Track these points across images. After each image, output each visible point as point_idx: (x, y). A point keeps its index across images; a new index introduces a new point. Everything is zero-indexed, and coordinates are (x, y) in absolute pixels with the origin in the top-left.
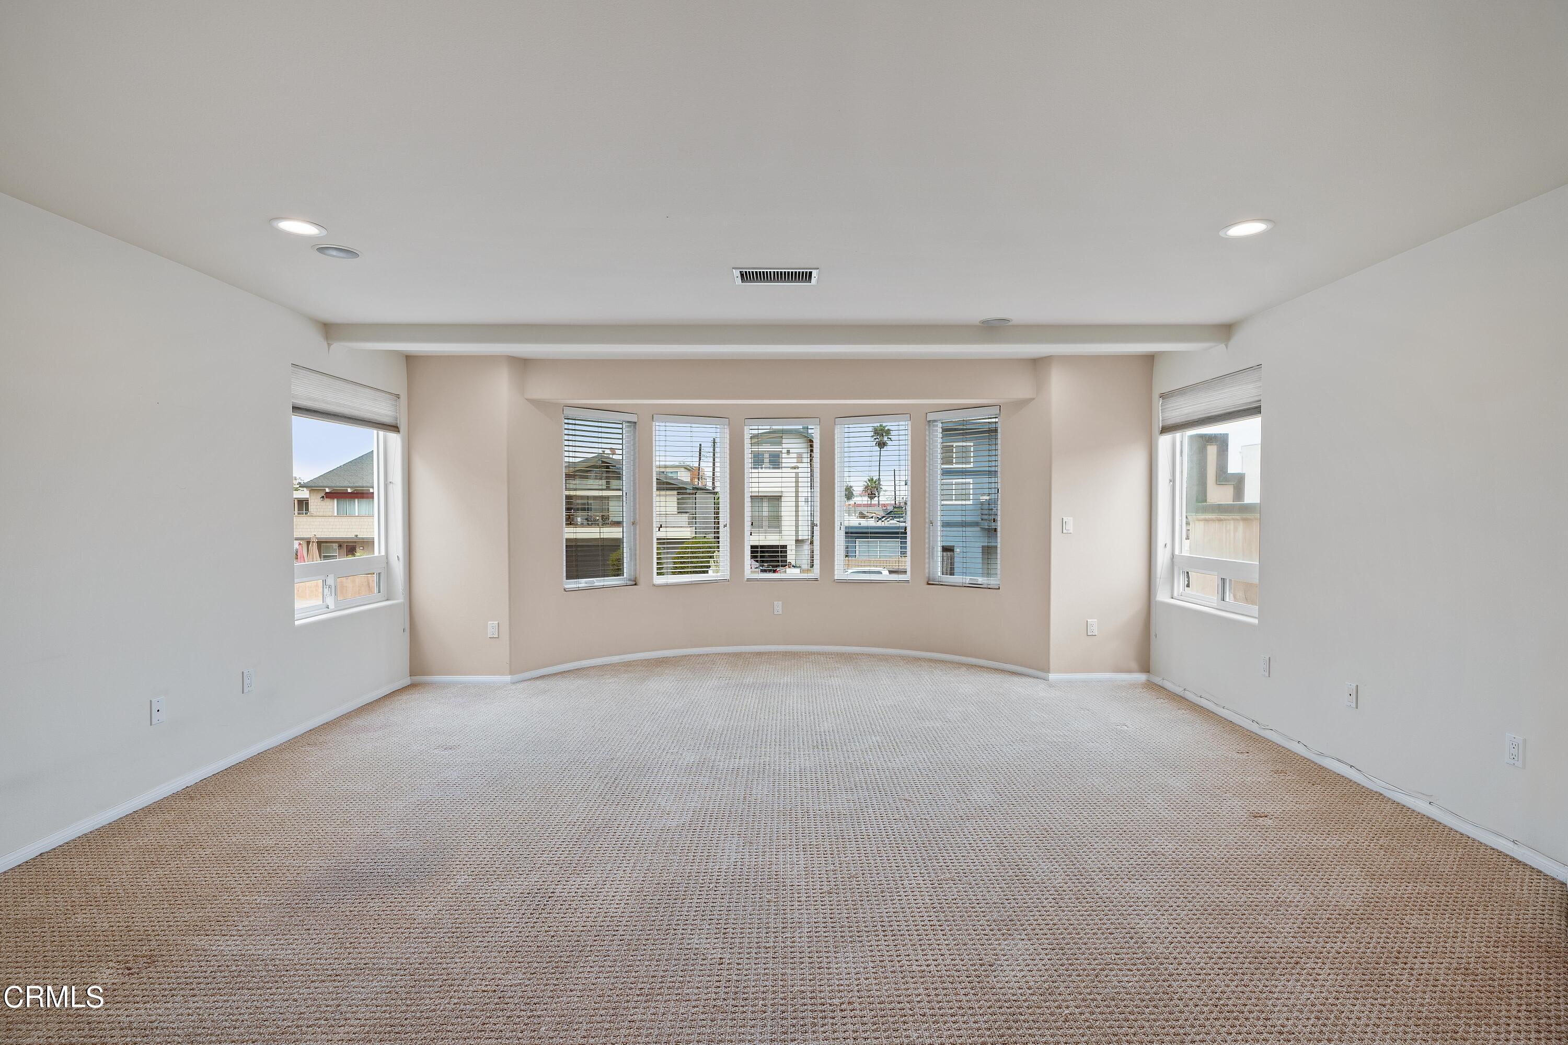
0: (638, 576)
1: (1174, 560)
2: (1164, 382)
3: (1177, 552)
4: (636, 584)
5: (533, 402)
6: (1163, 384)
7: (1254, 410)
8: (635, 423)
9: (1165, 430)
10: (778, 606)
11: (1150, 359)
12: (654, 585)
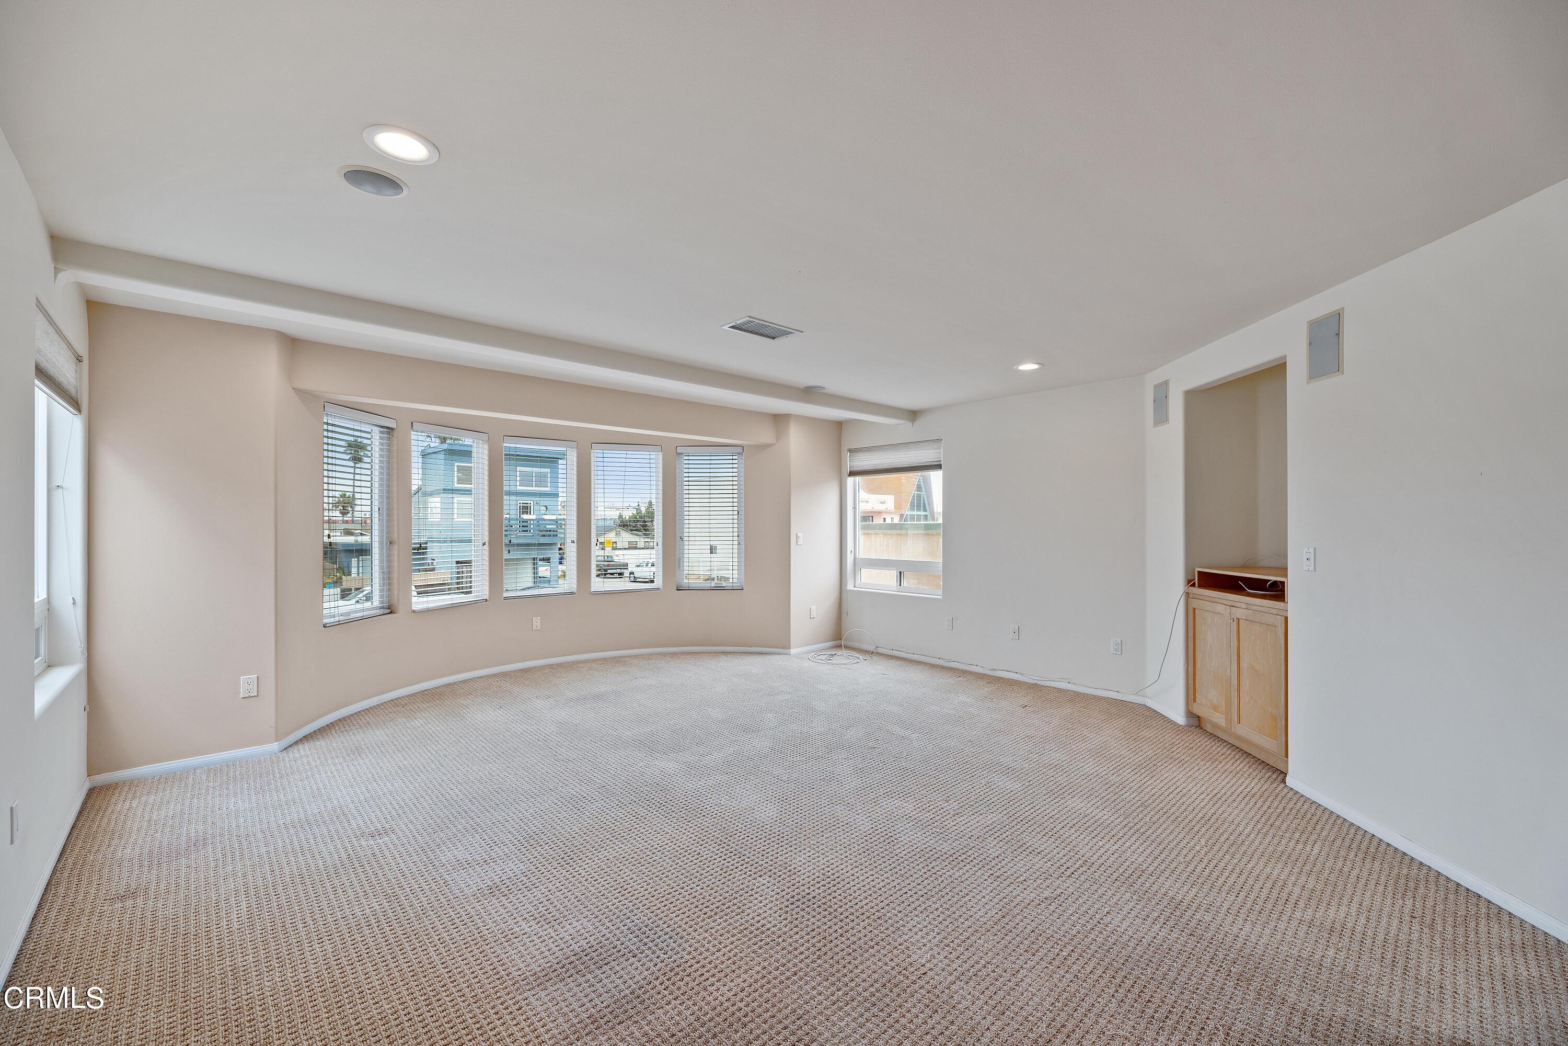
0: (395, 601)
1: (856, 561)
2: (850, 441)
3: (857, 556)
4: (391, 613)
5: (298, 391)
6: (849, 443)
7: (939, 467)
8: (392, 429)
9: (852, 474)
10: (537, 622)
11: (839, 425)
12: (414, 611)
